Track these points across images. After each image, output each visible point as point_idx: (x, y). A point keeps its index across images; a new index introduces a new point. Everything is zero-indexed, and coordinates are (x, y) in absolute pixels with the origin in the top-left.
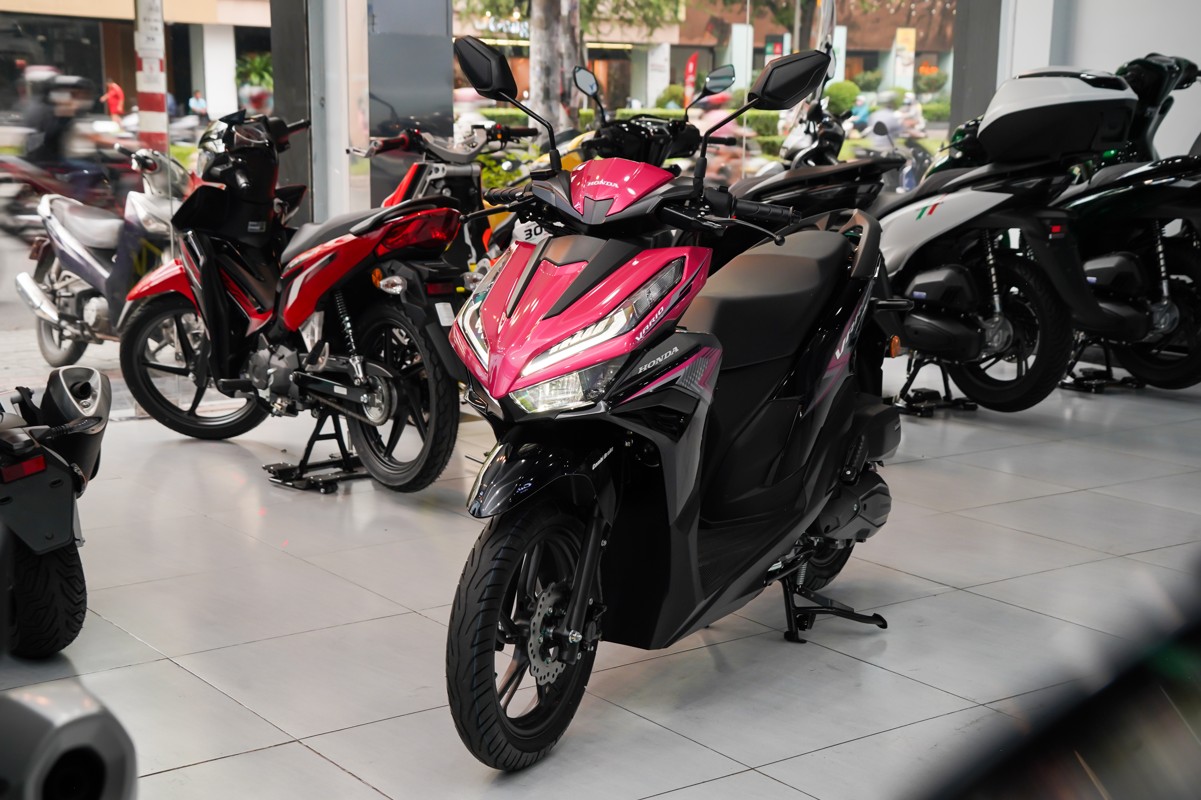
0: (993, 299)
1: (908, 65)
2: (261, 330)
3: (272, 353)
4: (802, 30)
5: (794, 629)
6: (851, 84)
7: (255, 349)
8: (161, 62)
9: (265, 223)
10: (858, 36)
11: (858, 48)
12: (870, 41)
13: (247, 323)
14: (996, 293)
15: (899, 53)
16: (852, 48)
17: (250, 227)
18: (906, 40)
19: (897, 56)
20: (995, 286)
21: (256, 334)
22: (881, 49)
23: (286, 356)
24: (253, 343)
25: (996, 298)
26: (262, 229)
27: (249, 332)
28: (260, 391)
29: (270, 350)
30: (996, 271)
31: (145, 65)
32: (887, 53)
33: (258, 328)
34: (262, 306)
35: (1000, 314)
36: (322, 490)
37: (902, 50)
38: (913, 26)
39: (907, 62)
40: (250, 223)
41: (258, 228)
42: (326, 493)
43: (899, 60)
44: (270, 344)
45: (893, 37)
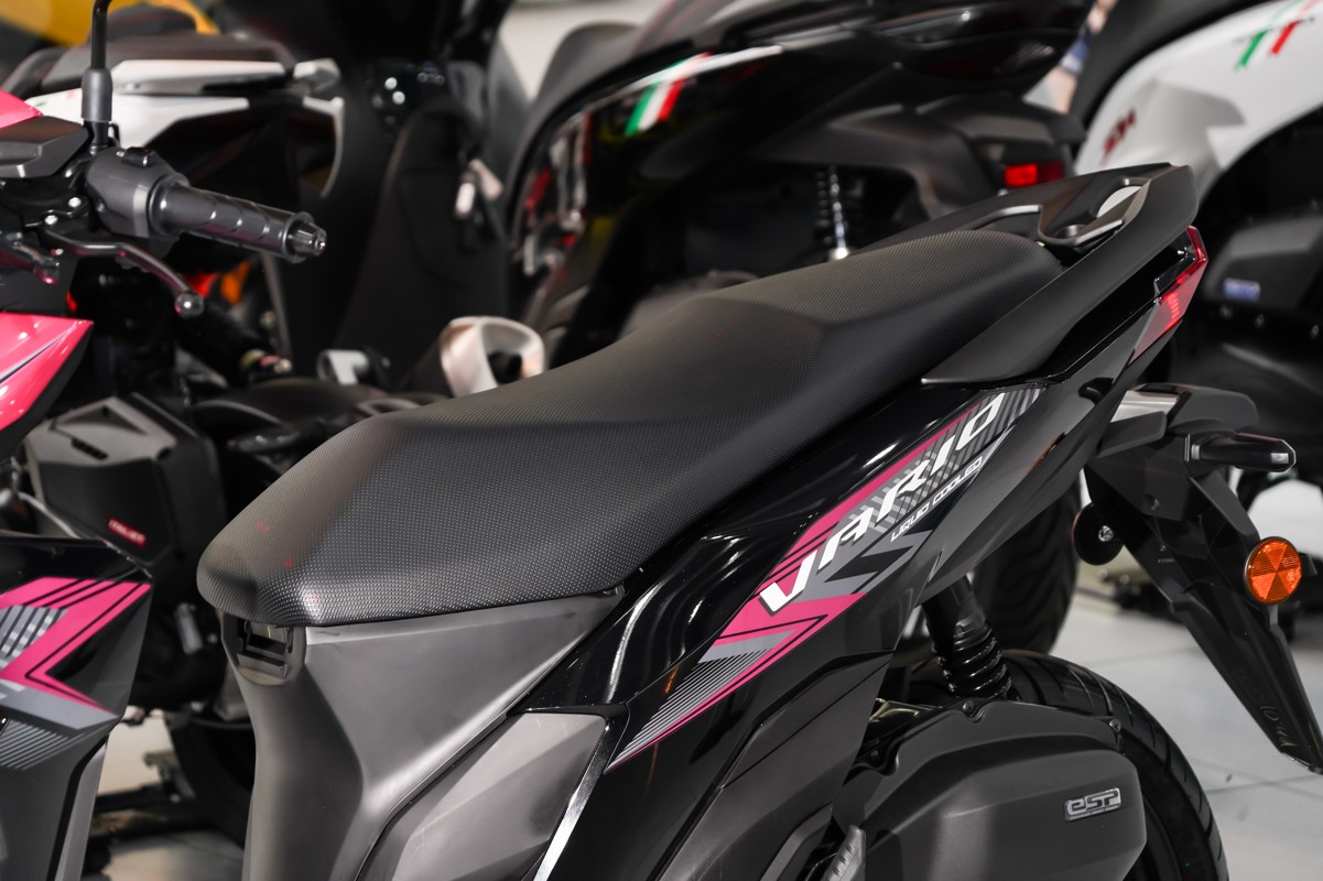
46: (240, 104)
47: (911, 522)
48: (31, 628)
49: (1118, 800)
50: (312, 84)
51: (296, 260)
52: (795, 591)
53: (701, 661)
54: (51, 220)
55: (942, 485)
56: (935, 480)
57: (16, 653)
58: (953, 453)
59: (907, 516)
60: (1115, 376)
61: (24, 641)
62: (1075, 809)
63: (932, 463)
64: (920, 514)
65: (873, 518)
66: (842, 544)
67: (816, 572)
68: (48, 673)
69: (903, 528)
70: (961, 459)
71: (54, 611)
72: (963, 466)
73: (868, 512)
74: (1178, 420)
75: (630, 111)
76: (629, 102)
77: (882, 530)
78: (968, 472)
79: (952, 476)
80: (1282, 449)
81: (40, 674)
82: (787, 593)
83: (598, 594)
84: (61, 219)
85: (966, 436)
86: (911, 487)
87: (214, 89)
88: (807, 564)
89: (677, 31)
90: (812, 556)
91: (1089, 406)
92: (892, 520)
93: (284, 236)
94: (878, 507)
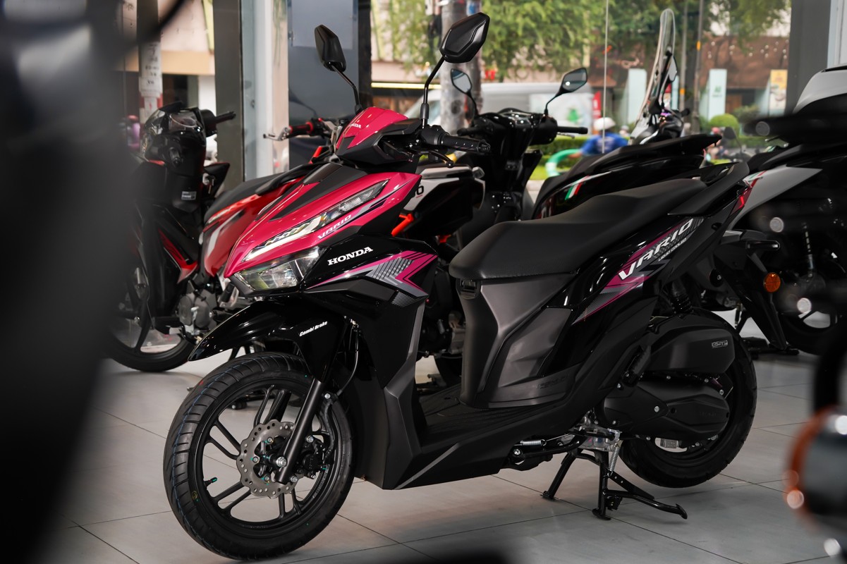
0: (807, 258)
1: (781, 100)
2: (188, 279)
3: (197, 295)
4: (687, 72)
5: (602, 508)
6: (730, 117)
7: (184, 293)
8: (158, 100)
9: (195, 192)
10: (736, 77)
11: (737, 87)
12: (748, 81)
13: (179, 272)
14: (810, 253)
15: (773, 90)
16: (732, 87)
17: (183, 196)
18: (779, 79)
19: (771, 93)
20: (809, 247)
21: (185, 281)
22: (757, 87)
23: (207, 297)
24: (182, 289)
25: (810, 257)
26: (193, 197)
27: (180, 279)
28: (186, 326)
29: (195, 293)
30: (809, 235)
31: (146, 104)
32: (762, 90)
33: (187, 276)
34: (190, 258)
35: (813, 271)
36: (233, 407)
37: (776, 87)
38: (785, 68)
39: (779, 98)
40: (184, 192)
41: (190, 196)
42: (237, 409)
43: (773, 97)
44: (196, 289)
45: (768, 77)
46: (457, 179)
47: (665, 256)
48: (404, 265)
49: (727, 344)
50: (477, 173)
51: (482, 154)
52: (629, 274)
53: (601, 293)
54: (411, 146)
55: (674, 245)
56: (672, 244)
57: (400, 272)
58: (677, 236)
59: (663, 254)
60: (722, 223)
61: (402, 268)
62: (716, 345)
63: (671, 238)
64: (667, 254)
65: (653, 253)
66: (644, 260)
67: (635, 268)
68: (409, 279)
69: (662, 258)
70: (679, 238)
71: (410, 261)
72: (681, 240)
73: (652, 251)
74: (743, 238)
75: (566, 193)
76: (566, 190)
77: (656, 257)
78: (682, 242)
79: (677, 243)
80: (776, 244)
81: (407, 279)
82: (627, 274)
83: (568, 273)
84: (414, 145)
85: (681, 231)
86: (665, 245)
87: (450, 175)
88: (633, 266)
89: (580, 171)
90: (635, 263)
91: (714, 231)
92: (659, 255)
93: (478, 148)
94: (655, 250)
